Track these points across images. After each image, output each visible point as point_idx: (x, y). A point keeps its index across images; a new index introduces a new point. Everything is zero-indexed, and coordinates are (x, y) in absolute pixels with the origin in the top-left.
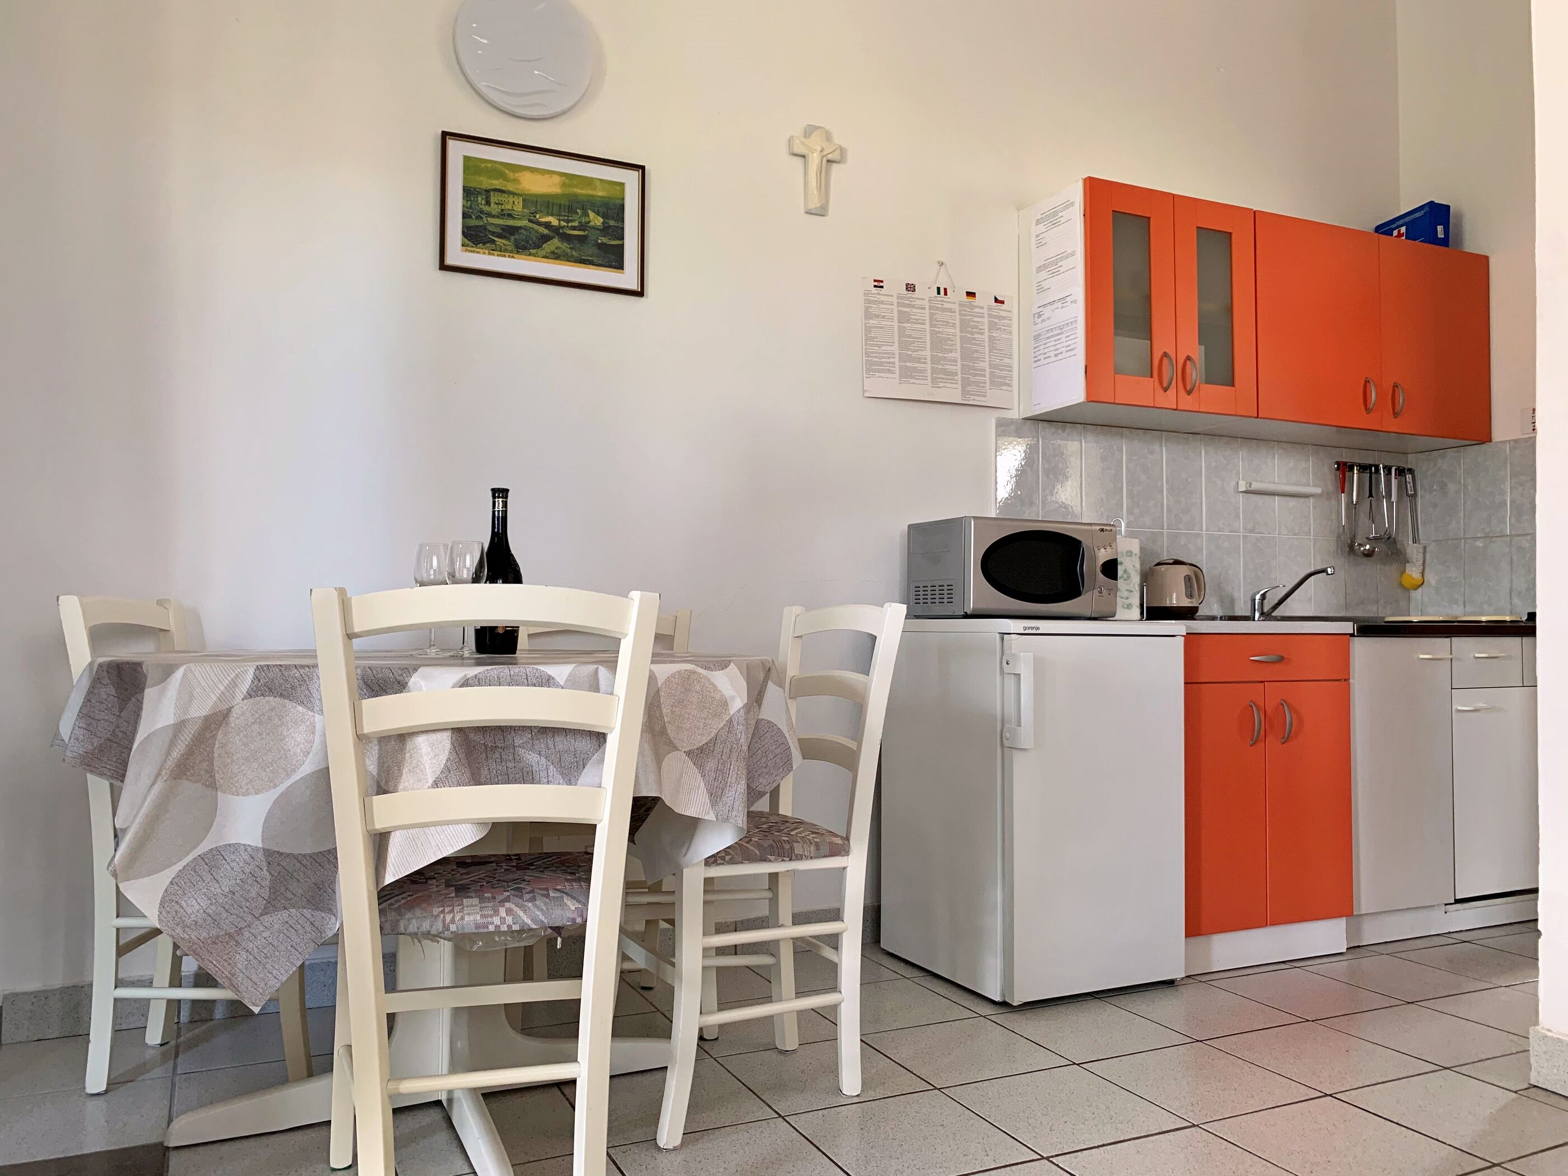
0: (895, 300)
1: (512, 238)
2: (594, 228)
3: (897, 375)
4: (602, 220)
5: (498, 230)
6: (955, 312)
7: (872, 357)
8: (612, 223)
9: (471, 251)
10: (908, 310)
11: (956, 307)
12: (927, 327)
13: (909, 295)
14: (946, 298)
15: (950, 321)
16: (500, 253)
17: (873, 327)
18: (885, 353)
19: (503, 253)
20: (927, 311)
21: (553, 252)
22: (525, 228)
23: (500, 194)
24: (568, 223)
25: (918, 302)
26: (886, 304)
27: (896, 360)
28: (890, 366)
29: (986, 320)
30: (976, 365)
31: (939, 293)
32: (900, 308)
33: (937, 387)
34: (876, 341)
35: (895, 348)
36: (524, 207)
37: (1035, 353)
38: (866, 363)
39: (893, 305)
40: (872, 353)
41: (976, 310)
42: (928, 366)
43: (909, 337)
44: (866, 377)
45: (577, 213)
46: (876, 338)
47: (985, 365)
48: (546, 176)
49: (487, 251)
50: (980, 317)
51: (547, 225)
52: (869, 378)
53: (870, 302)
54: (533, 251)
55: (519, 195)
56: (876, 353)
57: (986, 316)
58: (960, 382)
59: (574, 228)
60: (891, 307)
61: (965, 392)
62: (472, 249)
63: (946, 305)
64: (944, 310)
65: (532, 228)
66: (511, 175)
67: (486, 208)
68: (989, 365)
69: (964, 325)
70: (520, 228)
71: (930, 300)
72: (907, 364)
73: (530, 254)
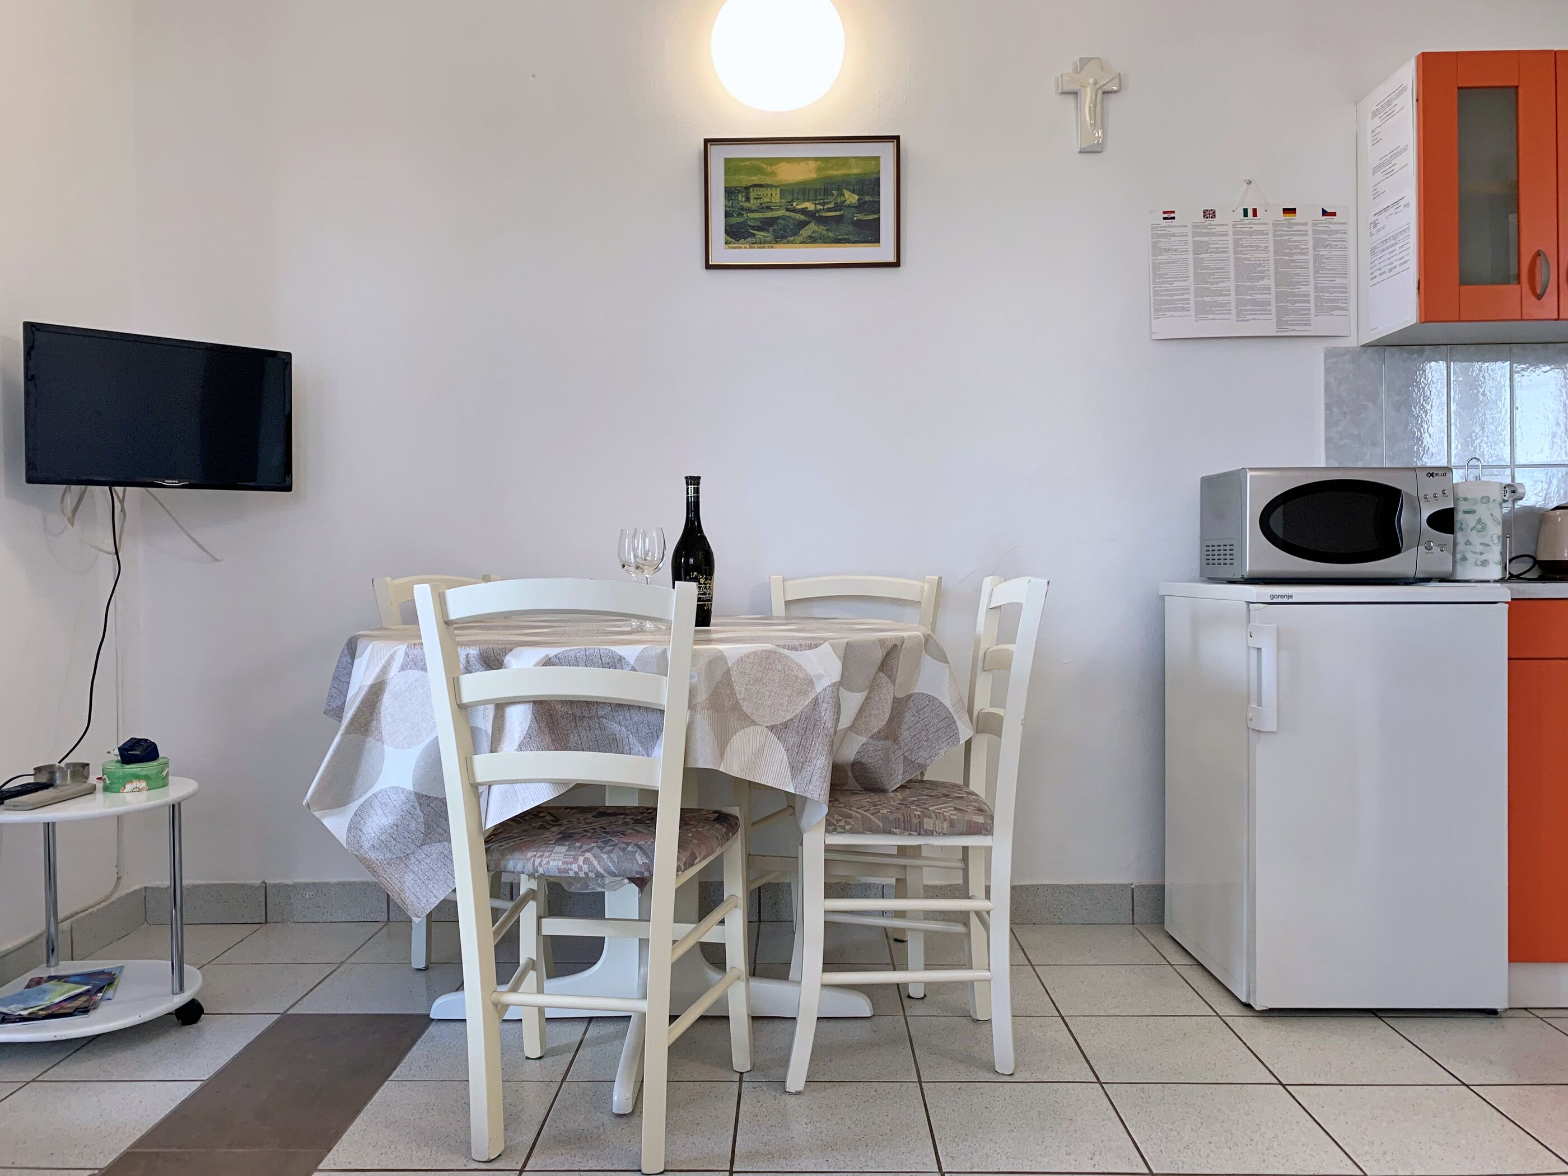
0: (1189, 230)
1: (771, 229)
2: (850, 206)
3: (1192, 312)
4: (857, 197)
5: (758, 224)
6: (1267, 234)
7: (1161, 295)
8: (867, 198)
9: (733, 248)
10: (1206, 239)
11: (1270, 228)
12: (1231, 254)
13: (1207, 223)
14: (1256, 220)
15: (1260, 245)
16: (760, 245)
17: (1162, 263)
18: (1177, 290)
19: (762, 245)
20: (1231, 238)
21: (810, 237)
22: (783, 218)
23: (758, 189)
24: (824, 206)
25: (1218, 229)
26: (1178, 236)
27: (1192, 296)
28: (1183, 304)
29: (1310, 238)
30: (1296, 290)
31: (1246, 214)
32: (1196, 239)
33: (1243, 320)
34: (1167, 278)
35: (1190, 283)
36: (781, 198)
37: (1371, 268)
38: (1154, 303)
39: (1187, 236)
40: (1162, 291)
41: (1296, 228)
42: (1232, 298)
43: (1207, 269)
44: (1155, 318)
45: (833, 195)
46: (1167, 274)
47: (1310, 289)
48: (803, 163)
49: (748, 246)
50: (1301, 235)
51: (804, 211)
52: (1159, 318)
53: (1158, 236)
54: (791, 239)
55: (776, 187)
56: (1167, 290)
57: (1310, 233)
58: (1274, 312)
59: (830, 210)
60: (1184, 238)
61: (1280, 323)
62: (734, 245)
63: (1256, 228)
64: (1251, 234)
65: (790, 216)
66: (769, 169)
67: (746, 205)
68: (1315, 288)
69: (1279, 247)
70: (777, 218)
71: (1234, 225)
72: (1205, 298)
73: (788, 242)
